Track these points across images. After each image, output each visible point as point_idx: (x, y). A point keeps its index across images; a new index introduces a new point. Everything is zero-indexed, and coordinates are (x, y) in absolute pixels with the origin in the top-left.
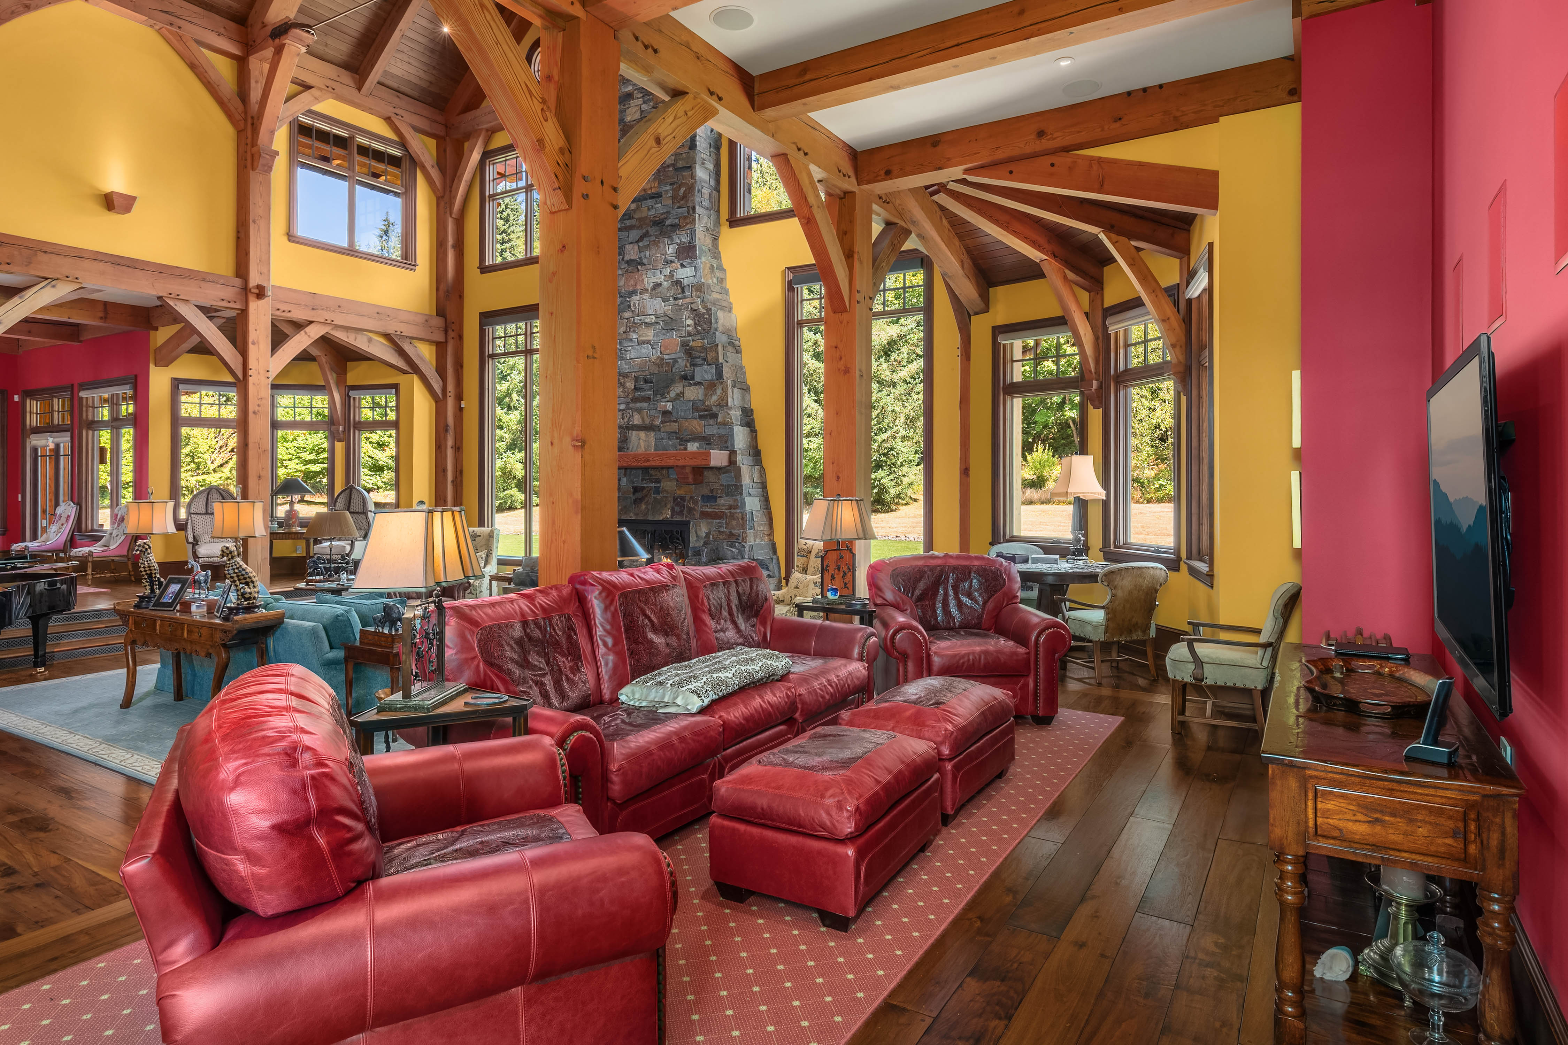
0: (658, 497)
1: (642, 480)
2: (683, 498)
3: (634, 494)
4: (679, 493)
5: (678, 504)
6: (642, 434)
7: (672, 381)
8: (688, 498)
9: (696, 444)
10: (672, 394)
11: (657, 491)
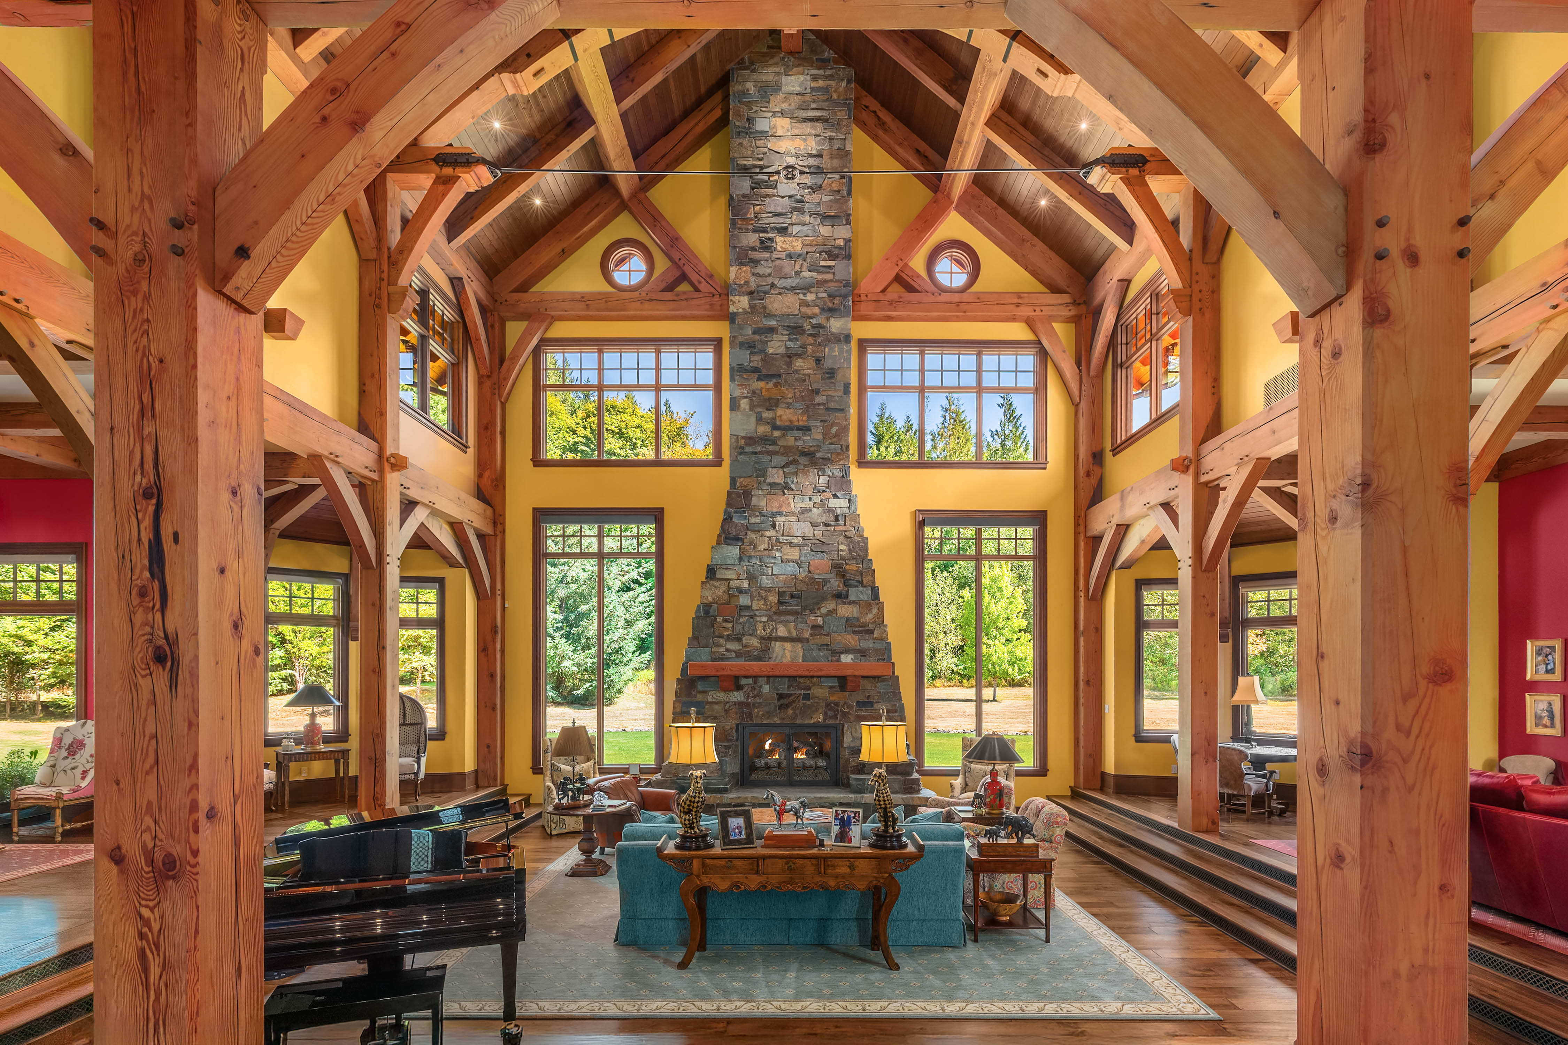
0: (808, 703)
1: (789, 687)
2: (836, 704)
3: (778, 700)
4: (831, 699)
5: (831, 709)
6: (788, 645)
7: (824, 599)
8: (842, 703)
9: (851, 656)
10: (824, 610)
11: (807, 697)
